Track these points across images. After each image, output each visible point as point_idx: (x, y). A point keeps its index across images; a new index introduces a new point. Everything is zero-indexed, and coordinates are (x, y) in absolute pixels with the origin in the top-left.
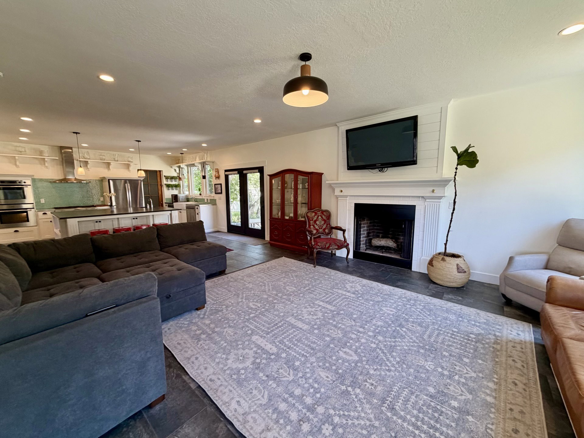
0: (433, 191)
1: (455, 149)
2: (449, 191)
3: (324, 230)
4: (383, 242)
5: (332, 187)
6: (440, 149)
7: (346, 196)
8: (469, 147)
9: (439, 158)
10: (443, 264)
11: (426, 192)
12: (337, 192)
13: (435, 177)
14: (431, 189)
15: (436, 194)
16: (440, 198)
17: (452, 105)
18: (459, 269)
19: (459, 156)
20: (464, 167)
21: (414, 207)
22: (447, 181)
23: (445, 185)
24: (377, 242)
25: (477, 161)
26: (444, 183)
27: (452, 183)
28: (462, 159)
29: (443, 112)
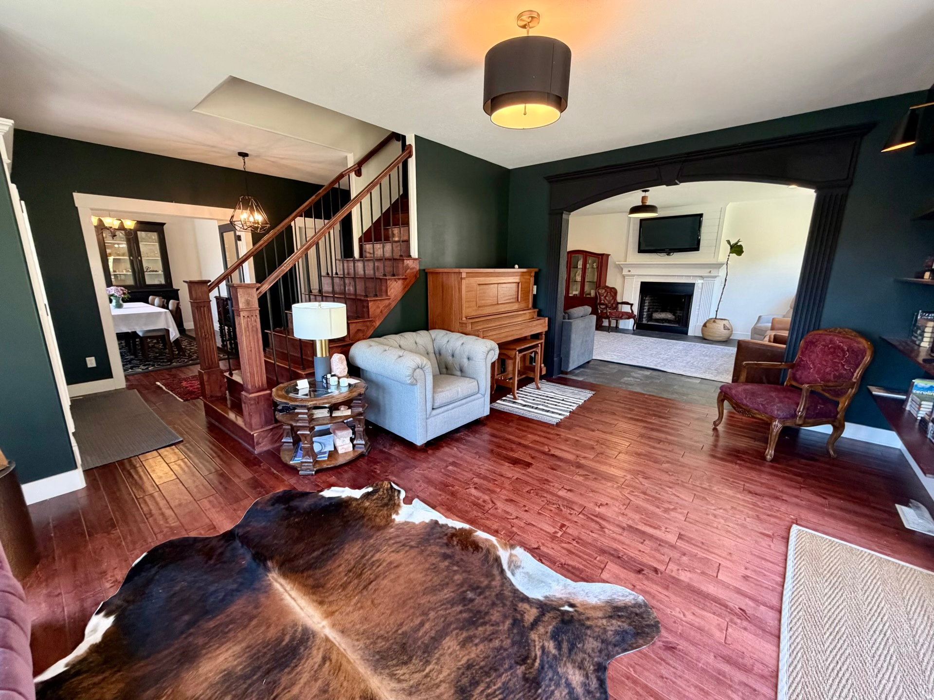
0: (710, 272)
1: (729, 242)
2: (722, 272)
3: (612, 304)
4: (663, 315)
5: (620, 268)
6: (718, 239)
7: (634, 276)
8: (739, 241)
9: (717, 246)
10: (714, 324)
11: (704, 272)
12: (625, 272)
13: (712, 261)
14: (709, 270)
15: (712, 275)
16: (715, 277)
17: (730, 207)
18: (725, 327)
19: (732, 247)
20: (734, 254)
21: (693, 285)
22: (721, 265)
23: (720, 268)
24: (657, 315)
25: (743, 252)
26: (719, 266)
27: (725, 266)
28: (733, 249)
29: (722, 211)
